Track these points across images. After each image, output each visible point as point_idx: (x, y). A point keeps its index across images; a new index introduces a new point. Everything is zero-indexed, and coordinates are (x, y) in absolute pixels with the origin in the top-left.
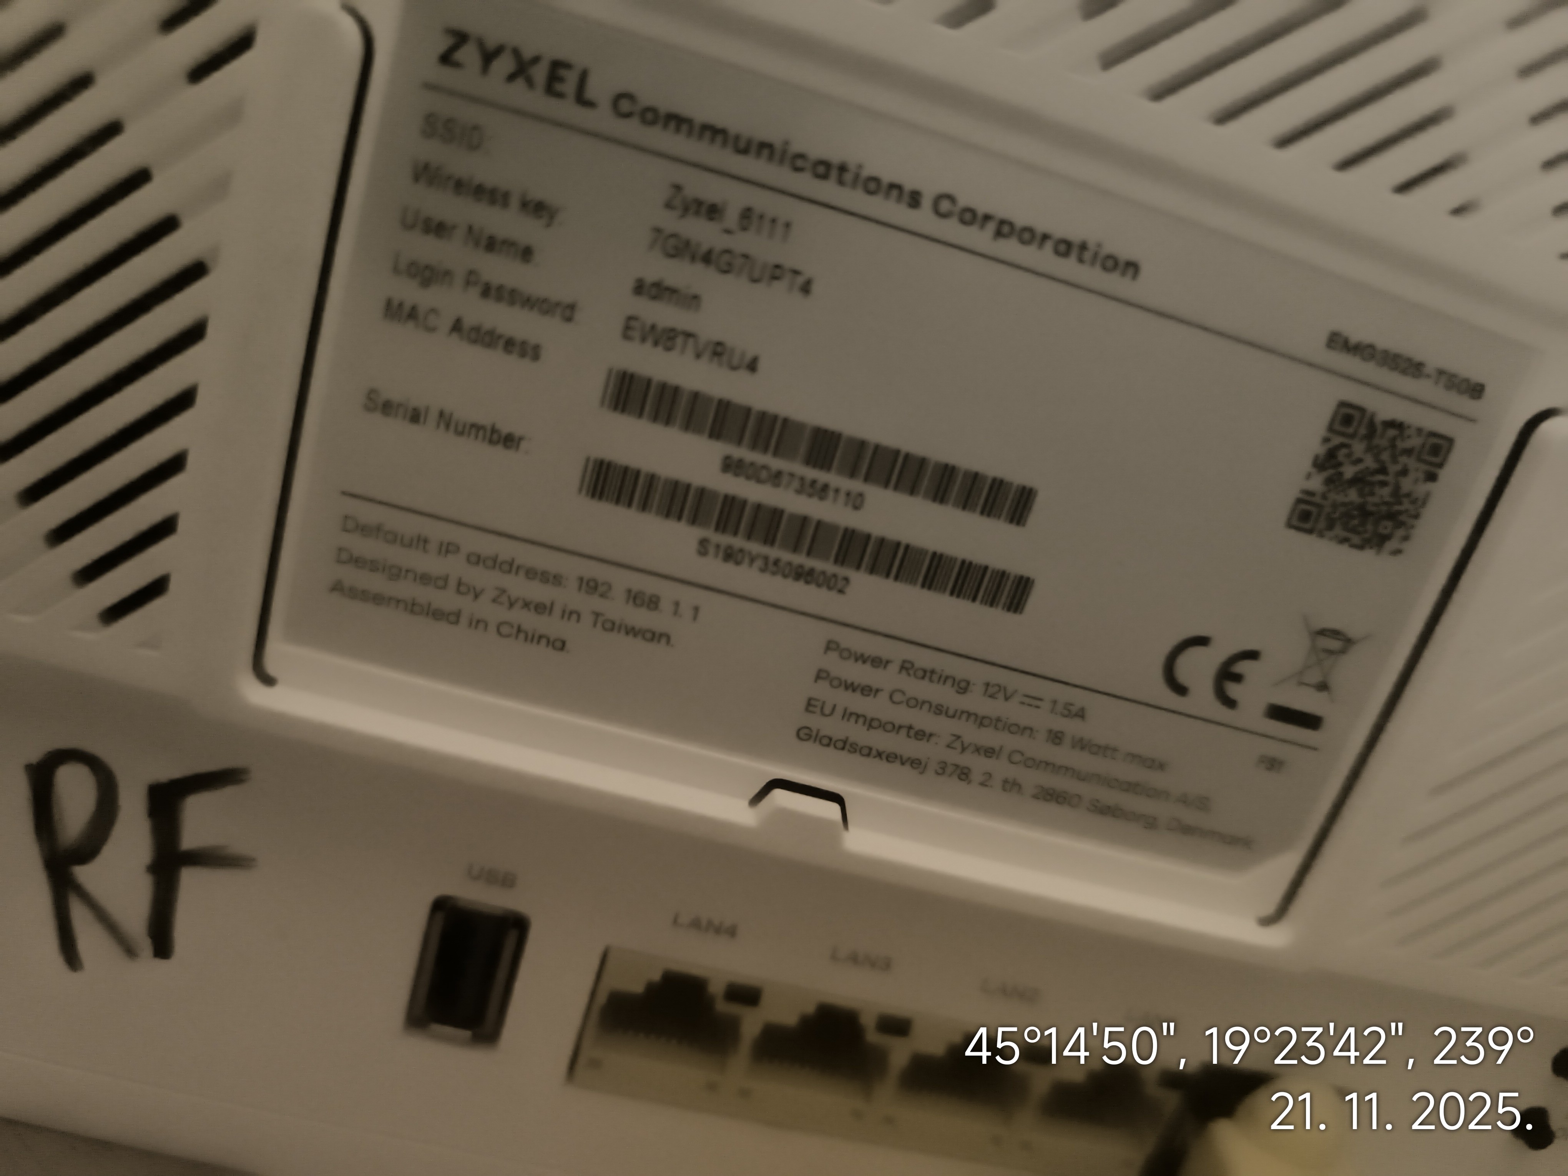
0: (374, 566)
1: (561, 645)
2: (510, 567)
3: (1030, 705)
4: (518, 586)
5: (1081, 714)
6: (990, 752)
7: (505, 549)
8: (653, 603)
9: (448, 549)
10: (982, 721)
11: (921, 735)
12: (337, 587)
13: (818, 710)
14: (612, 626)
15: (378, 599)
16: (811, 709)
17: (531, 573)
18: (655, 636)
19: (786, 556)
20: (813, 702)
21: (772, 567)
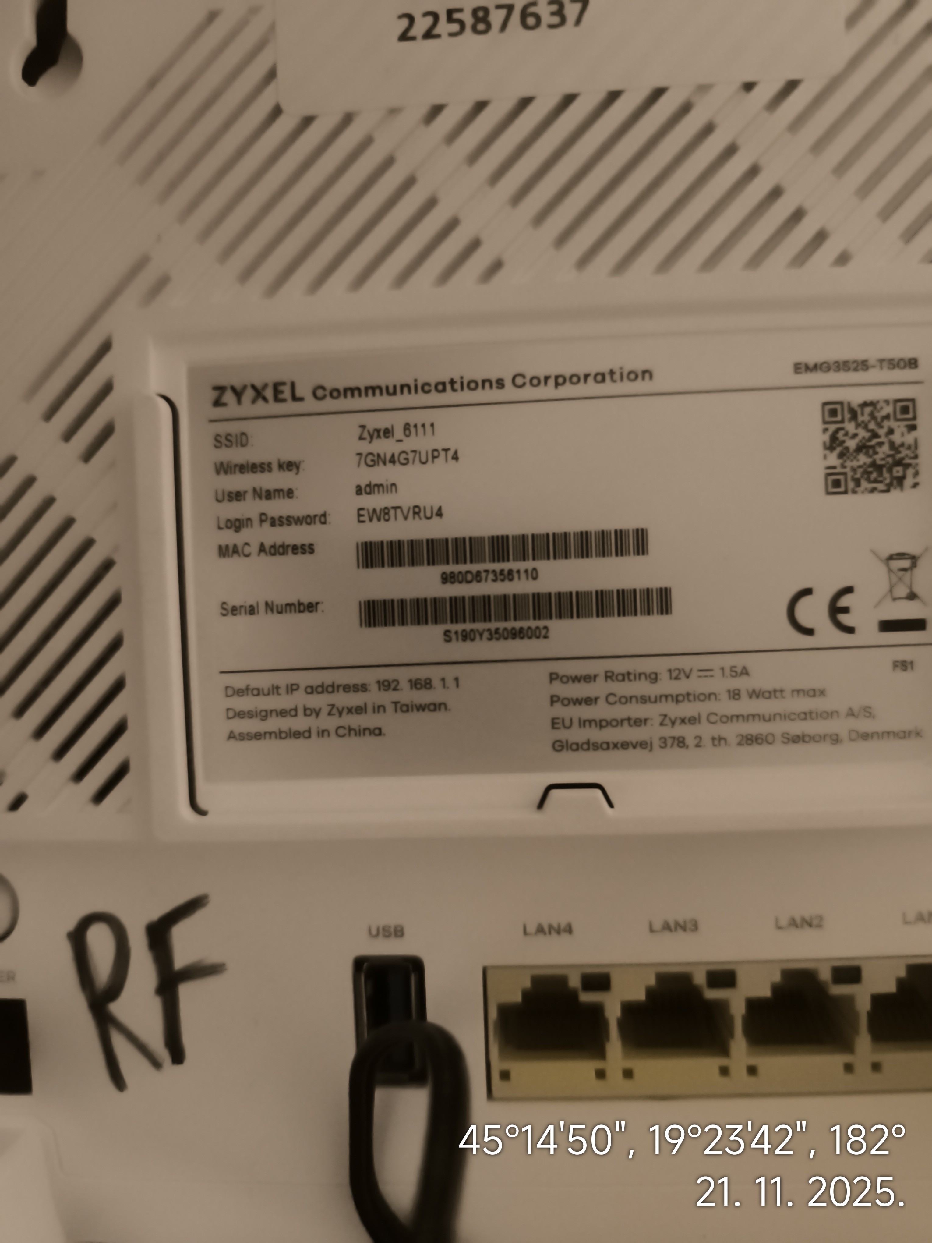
0: (250, 715)
1: (378, 732)
2: (333, 688)
3: (706, 676)
4: (343, 699)
5: (745, 672)
6: (693, 720)
7: (327, 677)
8: (427, 684)
9: (292, 688)
10: (677, 699)
11: (639, 722)
12: (231, 736)
13: (560, 725)
14: (406, 708)
15: (258, 736)
16: (556, 726)
17: (347, 688)
18: (436, 707)
19: (501, 625)
20: (556, 721)
21: (495, 635)
